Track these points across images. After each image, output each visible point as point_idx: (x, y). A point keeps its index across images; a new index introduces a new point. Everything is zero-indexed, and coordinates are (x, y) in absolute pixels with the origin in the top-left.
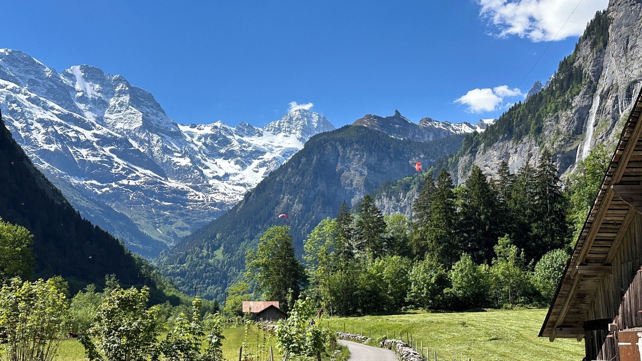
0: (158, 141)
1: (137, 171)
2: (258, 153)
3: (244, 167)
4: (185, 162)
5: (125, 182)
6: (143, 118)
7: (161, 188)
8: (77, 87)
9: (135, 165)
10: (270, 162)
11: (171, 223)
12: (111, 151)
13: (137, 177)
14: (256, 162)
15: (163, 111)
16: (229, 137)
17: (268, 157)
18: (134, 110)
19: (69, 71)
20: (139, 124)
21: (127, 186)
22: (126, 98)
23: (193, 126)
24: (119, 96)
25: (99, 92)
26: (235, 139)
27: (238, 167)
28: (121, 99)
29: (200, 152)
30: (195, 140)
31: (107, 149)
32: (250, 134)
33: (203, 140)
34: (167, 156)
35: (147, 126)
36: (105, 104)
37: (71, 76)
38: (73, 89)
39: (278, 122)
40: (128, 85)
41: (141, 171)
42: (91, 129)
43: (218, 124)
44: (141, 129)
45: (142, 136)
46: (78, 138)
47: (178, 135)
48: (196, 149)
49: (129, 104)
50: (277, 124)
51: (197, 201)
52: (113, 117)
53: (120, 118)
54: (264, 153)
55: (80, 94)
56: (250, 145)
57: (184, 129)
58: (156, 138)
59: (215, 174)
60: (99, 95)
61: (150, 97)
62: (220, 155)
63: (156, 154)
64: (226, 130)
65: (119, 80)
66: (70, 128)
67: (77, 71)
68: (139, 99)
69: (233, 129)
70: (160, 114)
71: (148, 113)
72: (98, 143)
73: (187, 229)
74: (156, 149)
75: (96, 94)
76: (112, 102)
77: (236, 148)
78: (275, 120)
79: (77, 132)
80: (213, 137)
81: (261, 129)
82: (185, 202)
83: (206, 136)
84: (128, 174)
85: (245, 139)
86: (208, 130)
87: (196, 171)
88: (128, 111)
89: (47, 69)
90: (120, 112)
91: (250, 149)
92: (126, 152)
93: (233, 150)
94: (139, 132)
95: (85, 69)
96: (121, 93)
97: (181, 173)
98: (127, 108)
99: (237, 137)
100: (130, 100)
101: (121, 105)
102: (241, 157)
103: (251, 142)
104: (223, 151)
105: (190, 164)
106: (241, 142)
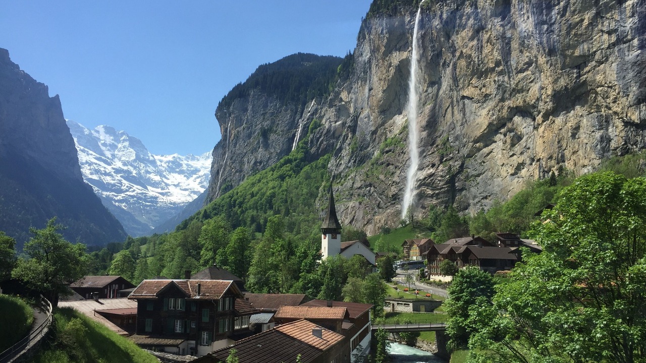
0: (143, 167)
1: (133, 186)
2: (196, 171)
3: (188, 178)
4: (157, 178)
5: (128, 193)
6: (136, 154)
7: (145, 196)
8: (102, 138)
9: (133, 183)
10: (202, 176)
11: (150, 213)
12: (121, 176)
13: (134, 191)
14: (195, 176)
15: (146, 149)
16: (181, 162)
17: (201, 173)
18: (132, 150)
19: (96, 128)
20: (133, 157)
21: (130, 196)
22: (127, 144)
23: (162, 156)
24: (123, 142)
25: (113, 140)
26: (184, 162)
27: (186, 178)
28: (124, 144)
29: (165, 171)
30: (163, 164)
31: (119, 175)
32: (193, 159)
33: (167, 164)
34: (148, 175)
35: (138, 158)
36: (116, 147)
37: (98, 132)
38: (99, 139)
39: (208, 153)
40: (128, 136)
41: (135, 187)
42: (111, 165)
43: (176, 155)
44: (135, 161)
45: (135, 164)
46: (105, 171)
47: (153, 163)
48: (164, 169)
49: (129, 147)
50: (208, 154)
51: (163, 202)
52: (120, 154)
53: (124, 154)
54: (199, 171)
55: (103, 142)
56: (192, 167)
57: (157, 158)
58: (143, 165)
59: (173, 183)
60: (113, 142)
61: (139, 142)
62: (176, 172)
63: (142, 174)
64: (179, 158)
65: (123, 134)
66: (101, 166)
67: (101, 128)
68: (134, 143)
69: (184, 157)
70: (145, 151)
71: (138, 150)
72: (114, 172)
73: (157, 216)
74: (143, 171)
75: (111, 141)
76: (120, 146)
77: (184, 169)
78: (206, 152)
79: (105, 168)
80: (173, 162)
81: (198, 157)
82: (157, 202)
83: (169, 162)
84: (129, 189)
85: (190, 163)
86: (170, 158)
87: (163, 183)
88: (128, 151)
89: (86, 130)
90: (124, 151)
91: (192, 169)
92: (128, 176)
93: (183, 170)
94: (134, 162)
95: (105, 128)
96: (124, 140)
97: (155, 185)
98: (128, 149)
99: (186, 162)
100: (129, 144)
101: (124, 147)
102: (187, 173)
103: (192, 165)
104: (178, 170)
105: (160, 180)
106: (187, 165)
